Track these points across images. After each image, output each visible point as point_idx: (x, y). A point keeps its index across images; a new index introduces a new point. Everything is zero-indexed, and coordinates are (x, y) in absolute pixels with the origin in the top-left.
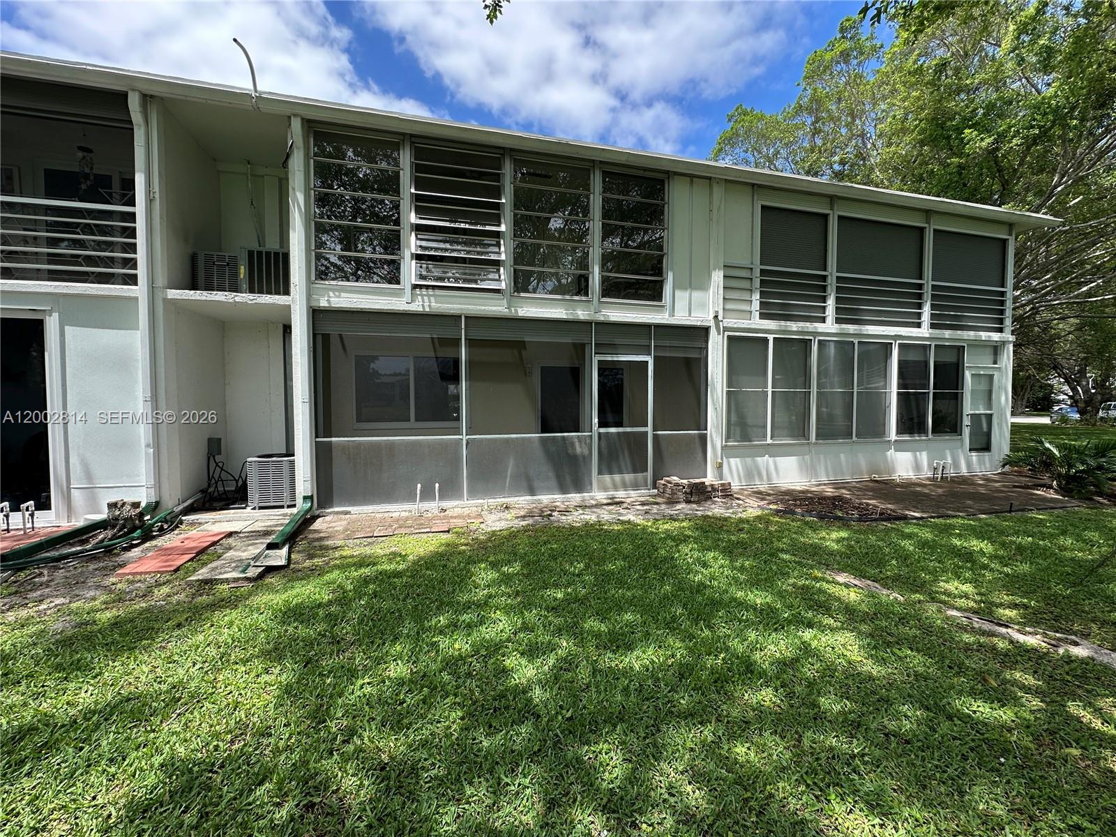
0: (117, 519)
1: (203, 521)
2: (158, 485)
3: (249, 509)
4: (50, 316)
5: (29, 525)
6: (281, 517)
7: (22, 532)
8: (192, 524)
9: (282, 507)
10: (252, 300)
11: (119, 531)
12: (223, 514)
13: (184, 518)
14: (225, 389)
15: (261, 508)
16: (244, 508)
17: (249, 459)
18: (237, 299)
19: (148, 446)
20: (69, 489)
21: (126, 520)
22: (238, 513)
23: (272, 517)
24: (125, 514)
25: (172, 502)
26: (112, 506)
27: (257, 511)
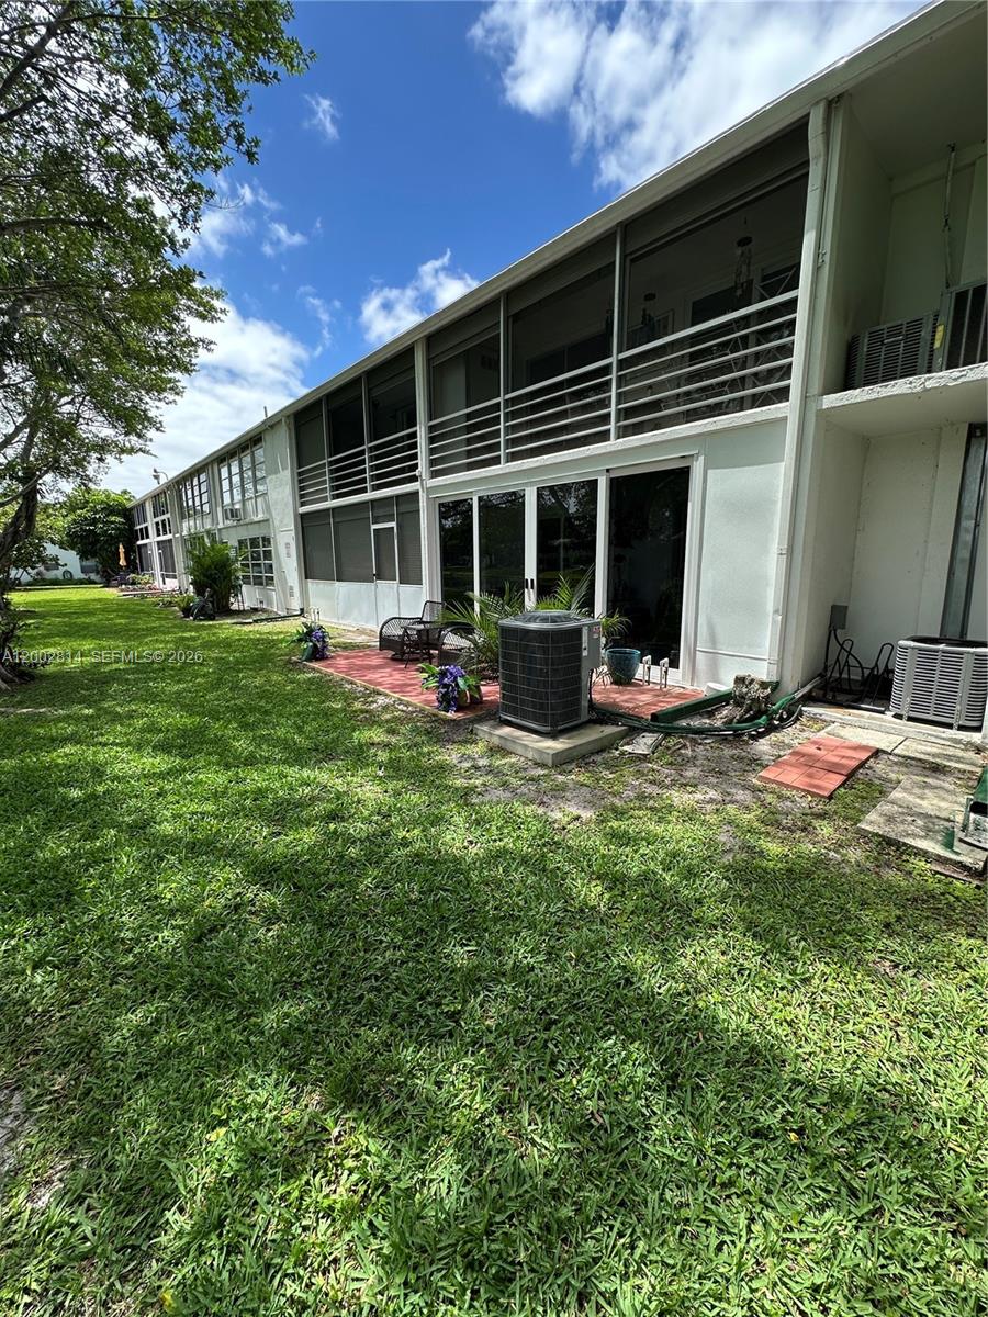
0: (743, 697)
1: (827, 718)
2: (781, 663)
3: (889, 716)
4: (697, 460)
5: (663, 681)
6: (949, 743)
7: (658, 687)
8: (814, 719)
9: (950, 726)
10: (955, 379)
11: (747, 712)
12: (855, 715)
13: (804, 709)
14: (856, 537)
15: (910, 719)
16: (882, 713)
17: (902, 643)
18: (929, 384)
19: (776, 612)
20: (695, 650)
21: (753, 700)
22: (873, 718)
23: (933, 739)
24: (753, 694)
25: (792, 685)
26: (740, 680)
27: (904, 722)
